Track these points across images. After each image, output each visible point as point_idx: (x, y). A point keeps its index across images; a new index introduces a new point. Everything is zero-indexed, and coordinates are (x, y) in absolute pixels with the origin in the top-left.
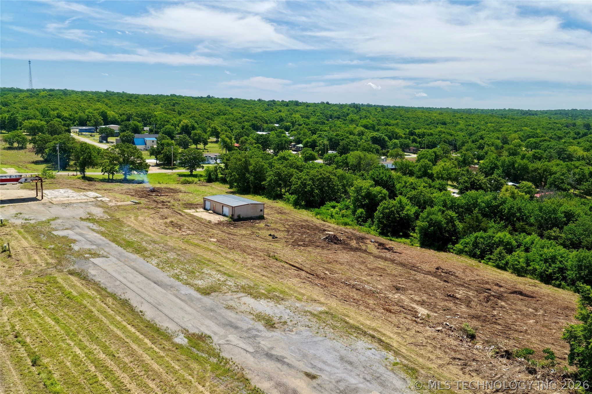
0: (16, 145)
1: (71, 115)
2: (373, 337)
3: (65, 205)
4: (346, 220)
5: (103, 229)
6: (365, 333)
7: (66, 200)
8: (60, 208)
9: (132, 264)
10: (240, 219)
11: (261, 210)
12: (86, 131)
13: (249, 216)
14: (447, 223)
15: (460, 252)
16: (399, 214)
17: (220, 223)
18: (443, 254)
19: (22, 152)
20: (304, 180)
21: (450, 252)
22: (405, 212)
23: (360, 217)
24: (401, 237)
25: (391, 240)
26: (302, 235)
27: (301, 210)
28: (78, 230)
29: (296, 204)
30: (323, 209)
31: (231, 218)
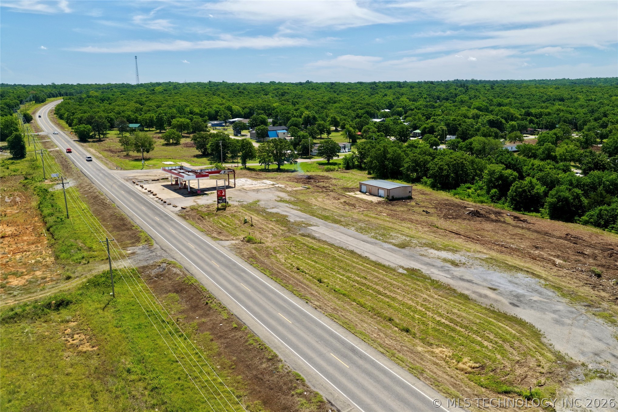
0: (171, 141)
2: (528, 272)
3: (256, 191)
4: (482, 198)
5: (299, 208)
6: (522, 270)
7: (253, 187)
8: (254, 193)
9: (339, 230)
10: (395, 199)
11: (410, 192)
12: (217, 125)
13: (401, 197)
14: (574, 199)
15: (586, 223)
18: (570, 225)
20: (441, 165)
21: (576, 223)
22: (535, 191)
23: (494, 196)
24: (532, 211)
25: (524, 214)
26: (449, 210)
27: (439, 191)
28: (282, 209)
29: (433, 186)
30: (459, 190)
31: (387, 198)
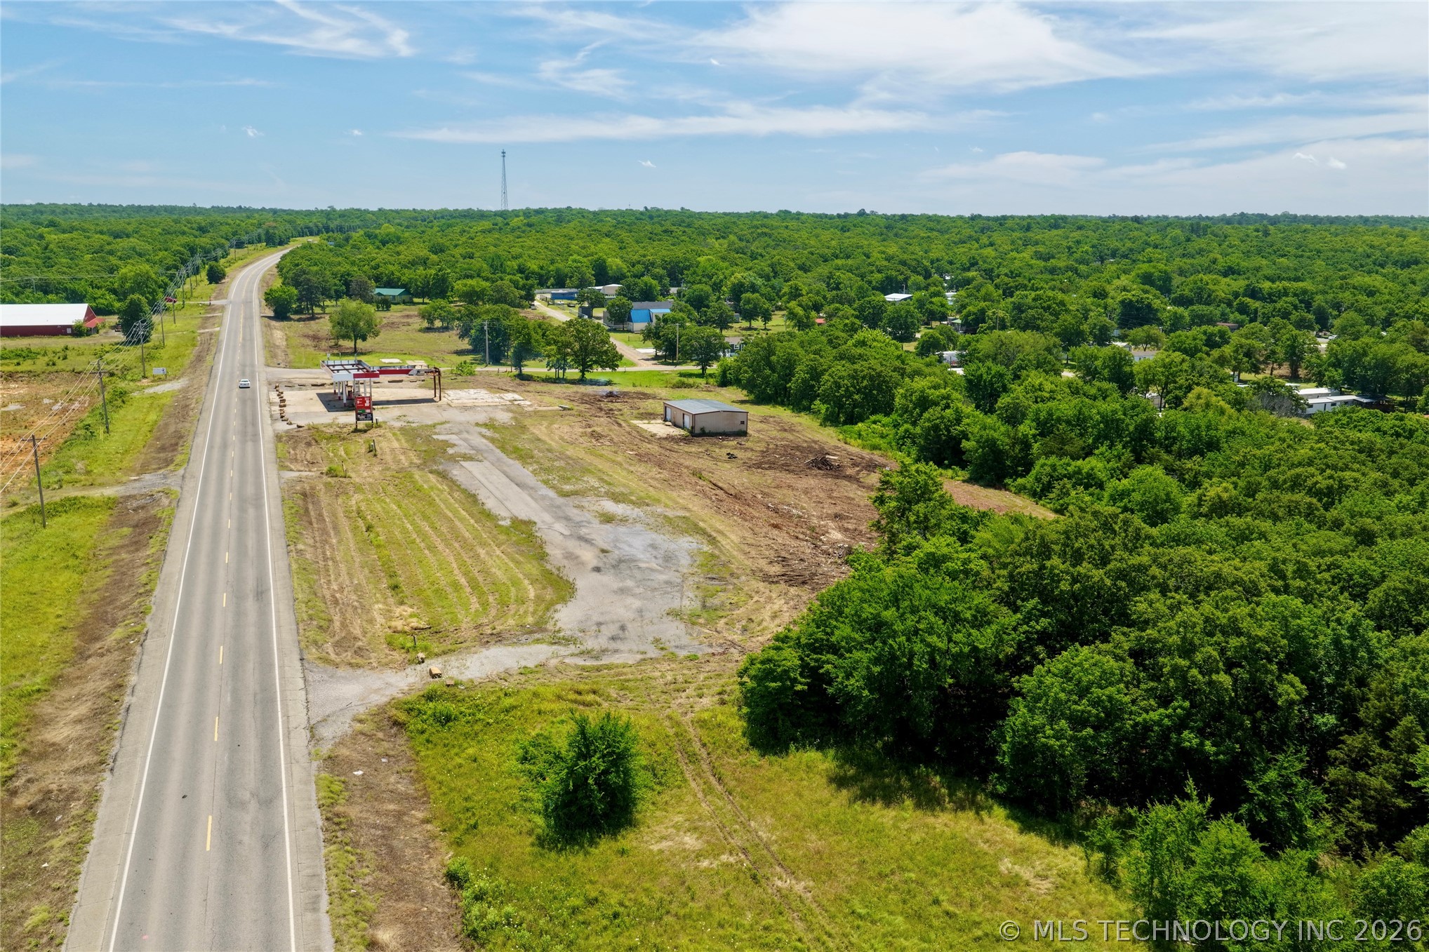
0: (438, 324)
1: (542, 268)
3: (465, 408)
4: (879, 441)
5: (497, 436)
7: (469, 403)
8: (456, 412)
9: (506, 469)
10: (704, 434)
11: (743, 423)
12: (563, 296)
13: (721, 430)
14: (1013, 445)
15: (1020, 490)
16: (949, 431)
17: (670, 438)
19: (445, 335)
21: (1007, 490)
26: (782, 456)
28: (465, 435)
31: (690, 431)
